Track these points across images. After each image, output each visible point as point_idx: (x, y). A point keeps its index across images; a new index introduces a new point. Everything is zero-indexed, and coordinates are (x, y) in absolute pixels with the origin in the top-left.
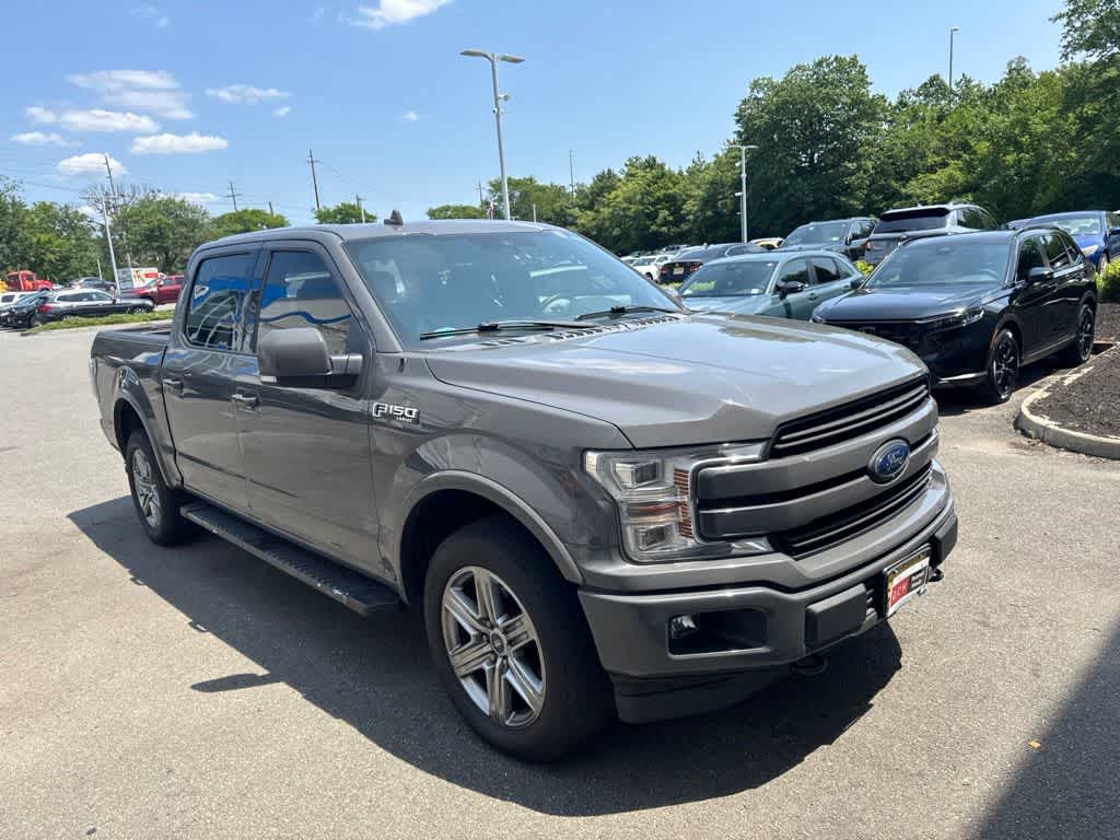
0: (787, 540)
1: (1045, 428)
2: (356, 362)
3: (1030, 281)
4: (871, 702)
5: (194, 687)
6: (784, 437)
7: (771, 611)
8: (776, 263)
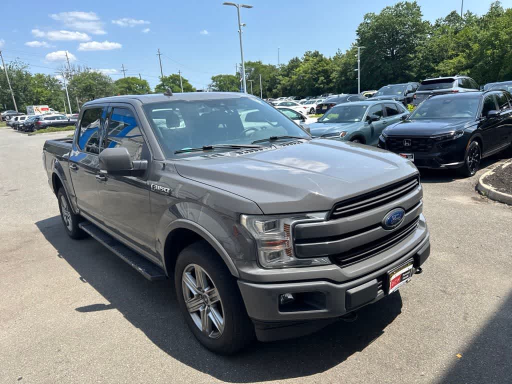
0: (339, 258)
1: (489, 191)
2: (144, 164)
3: (488, 117)
4: (384, 330)
5: (76, 309)
6: (338, 209)
7: (328, 293)
8: (367, 106)
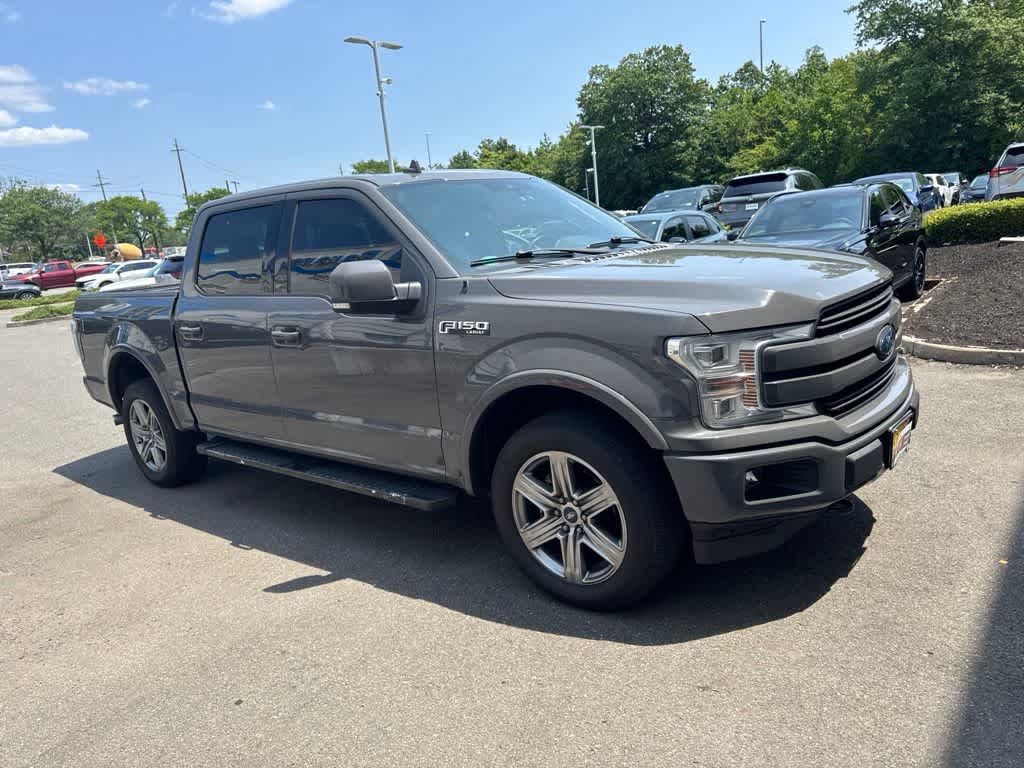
0: (828, 404)
1: (914, 344)
2: (415, 288)
4: (864, 546)
5: (266, 590)
7: (822, 460)
